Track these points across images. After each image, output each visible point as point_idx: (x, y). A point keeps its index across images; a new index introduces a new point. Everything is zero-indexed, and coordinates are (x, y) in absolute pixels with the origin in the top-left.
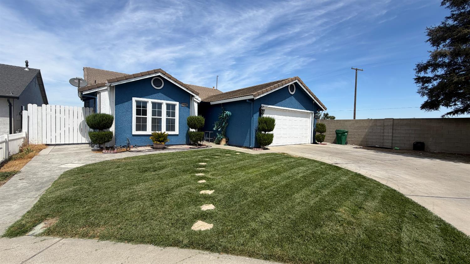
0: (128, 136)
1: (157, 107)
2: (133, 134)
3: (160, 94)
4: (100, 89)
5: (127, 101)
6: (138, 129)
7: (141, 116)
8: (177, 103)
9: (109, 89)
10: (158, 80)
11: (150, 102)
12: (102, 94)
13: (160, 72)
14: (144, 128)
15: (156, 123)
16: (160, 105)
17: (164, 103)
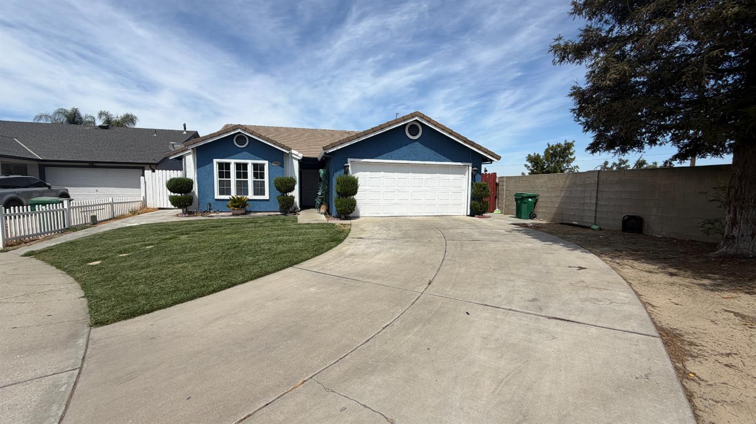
0: (211, 201)
1: (242, 170)
2: (215, 198)
3: (245, 153)
4: (186, 153)
5: (208, 164)
6: (221, 193)
7: (225, 179)
8: (266, 162)
9: (192, 153)
10: (241, 138)
11: (233, 162)
12: (187, 157)
13: (239, 128)
14: (229, 193)
15: (242, 187)
16: (245, 165)
17: (250, 163)
